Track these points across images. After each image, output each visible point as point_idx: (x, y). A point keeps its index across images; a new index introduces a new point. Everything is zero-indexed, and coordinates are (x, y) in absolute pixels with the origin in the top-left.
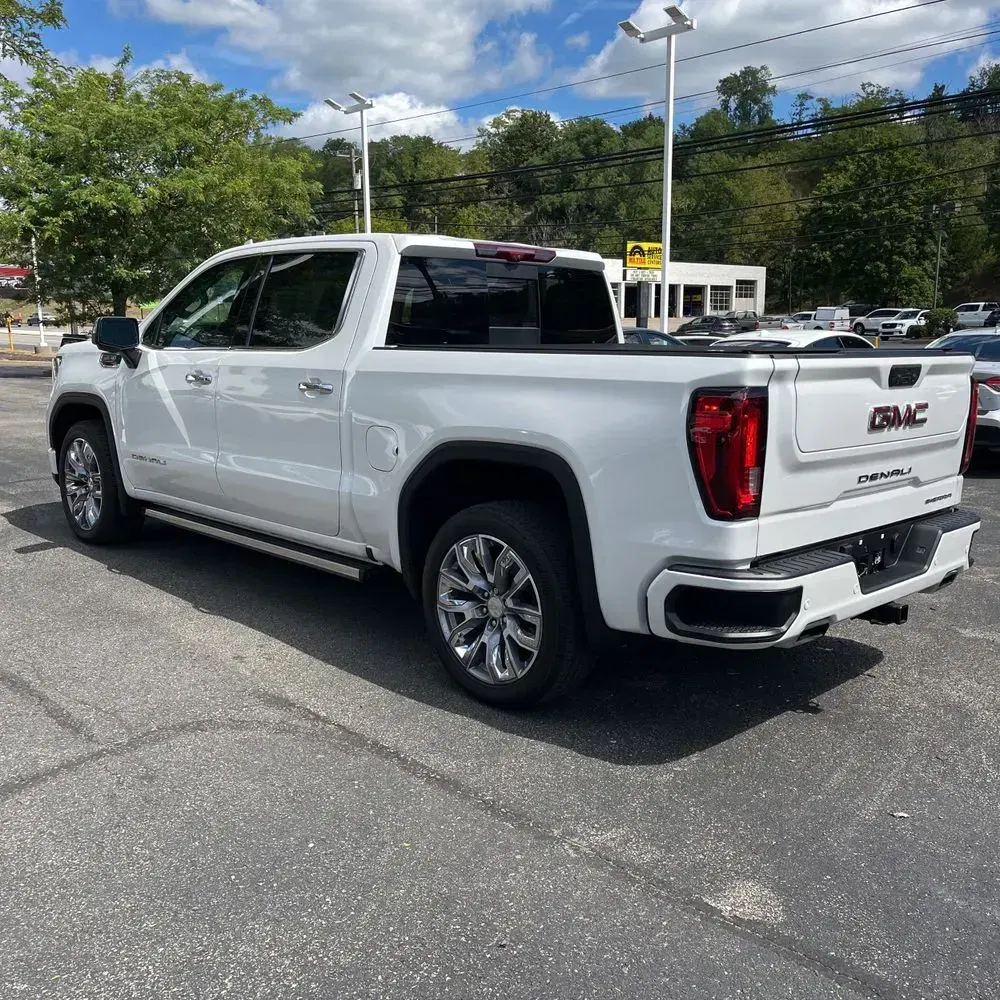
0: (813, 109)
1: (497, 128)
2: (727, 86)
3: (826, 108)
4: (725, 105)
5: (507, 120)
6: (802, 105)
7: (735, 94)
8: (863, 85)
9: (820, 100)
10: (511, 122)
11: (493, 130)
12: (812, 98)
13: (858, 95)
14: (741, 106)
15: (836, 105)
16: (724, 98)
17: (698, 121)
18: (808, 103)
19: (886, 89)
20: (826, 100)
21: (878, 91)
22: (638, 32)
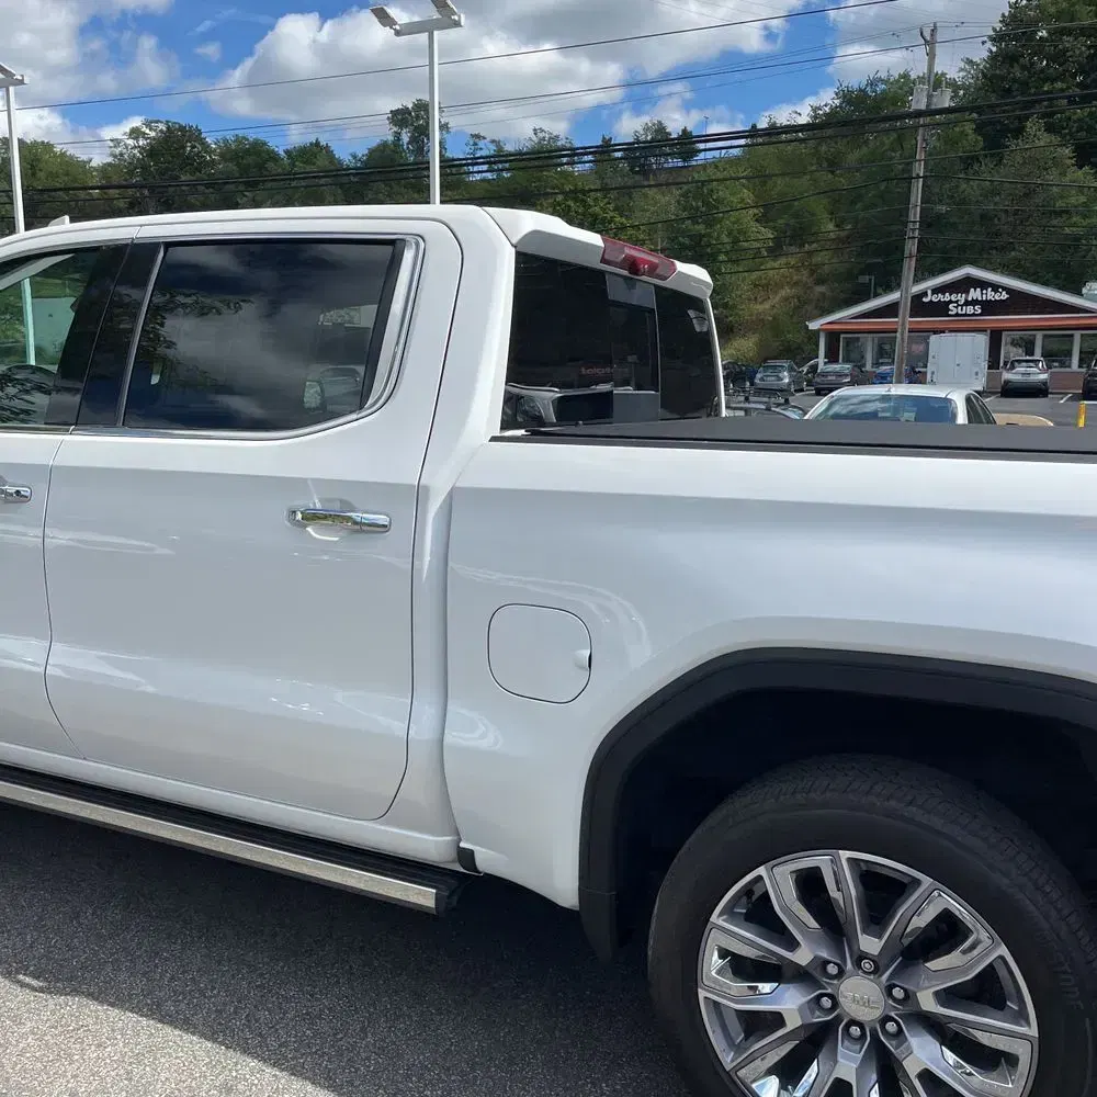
0: (487, 150)
1: (136, 138)
2: (399, 117)
3: (500, 149)
4: (398, 136)
5: (147, 131)
6: (475, 144)
7: (407, 127)
8: (535, 130)
9: (493, 141)
10: (153, 134)
11: (131, 142)
12: (484, 138)
13: (530, 139)
14: (413, 140)
15: (509, 148)
16: (395, 129)
17: (372, 151)
18: (481, 144)
19: (557, 137)
20: (499, 142)
21: (550, 138)
22: (395, 23)
